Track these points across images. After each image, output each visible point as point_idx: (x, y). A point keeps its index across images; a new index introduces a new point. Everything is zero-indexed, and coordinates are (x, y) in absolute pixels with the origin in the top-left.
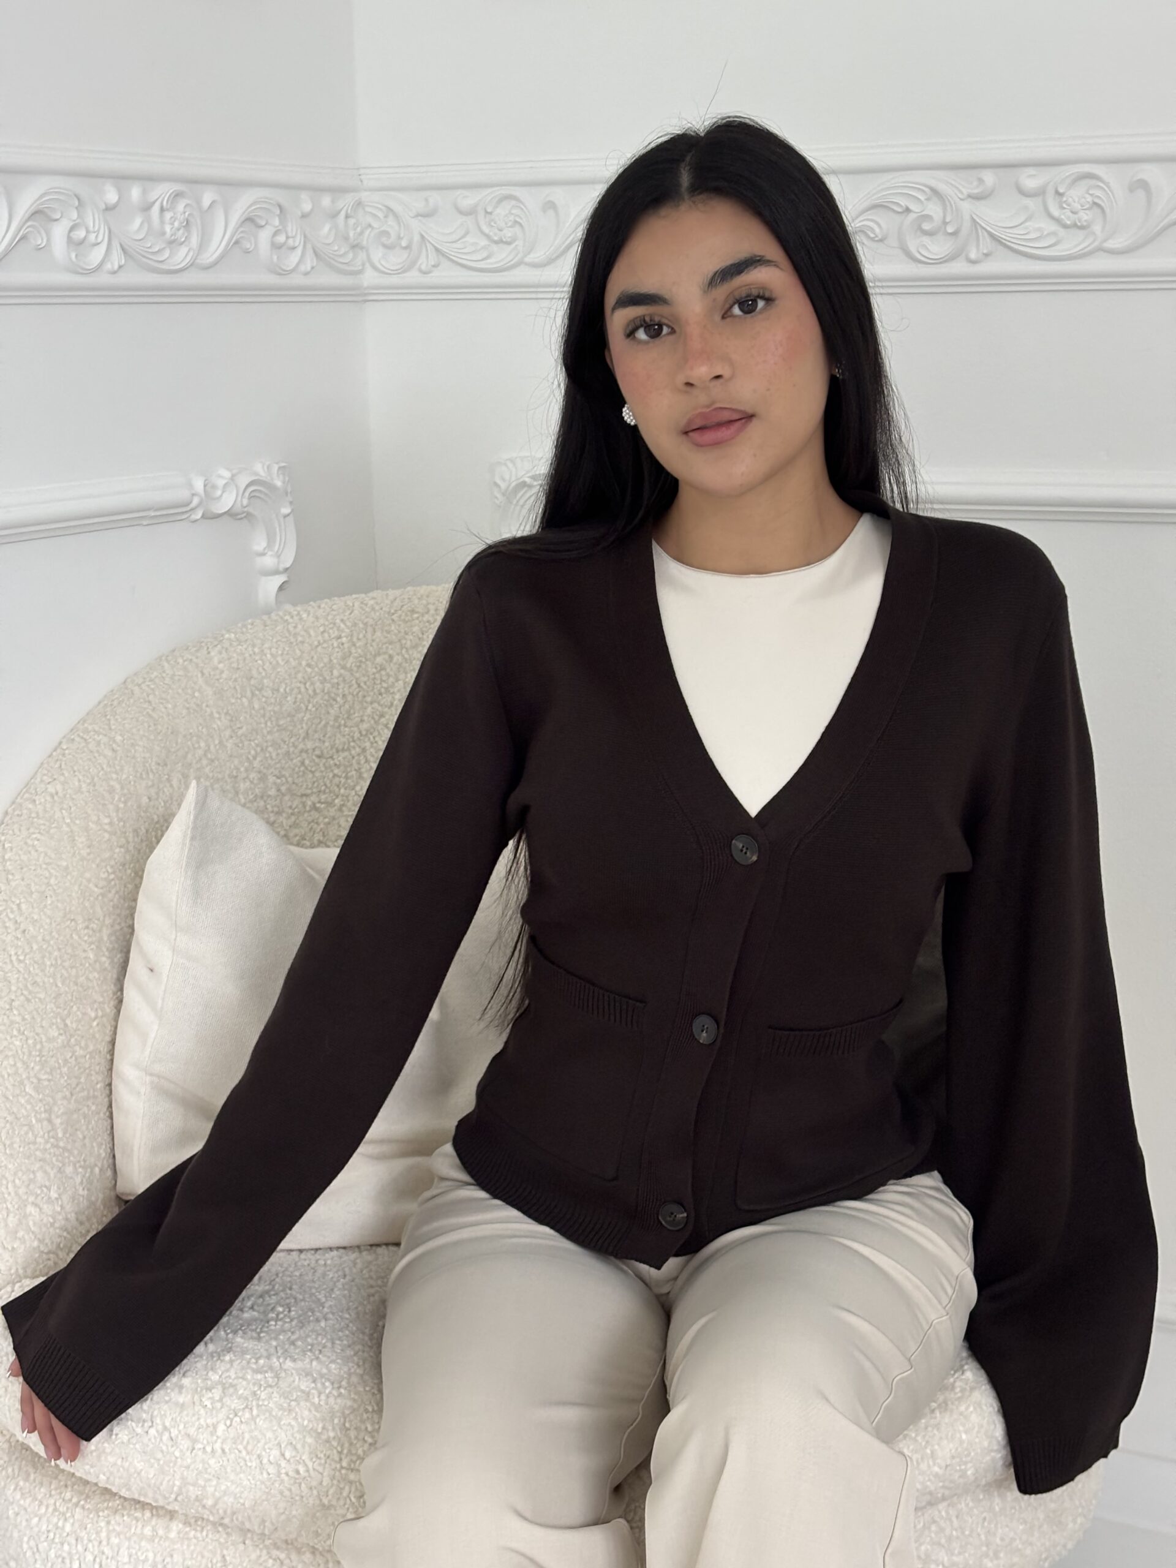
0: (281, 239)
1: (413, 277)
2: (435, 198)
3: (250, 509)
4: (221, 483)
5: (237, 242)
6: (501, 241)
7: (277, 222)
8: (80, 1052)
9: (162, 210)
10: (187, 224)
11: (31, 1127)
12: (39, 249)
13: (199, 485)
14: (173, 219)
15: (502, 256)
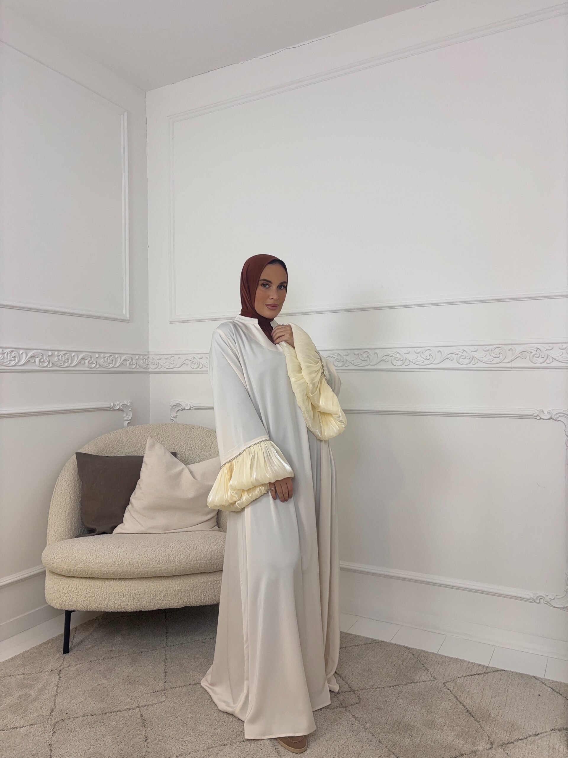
0: (132, 363)
1: (157, 370)
2: (161, 356)
3: (123, 409)
4: (116, 404)
5: (122, 364)
6: (171, 364)
7: (131, 360)
8: (72, 502)
9: (107, 358)
10: (112, 360)
11: (61, 514)
12: (82, 364)
13: (112, 405)
14: (109, 360)
15: (172, 366)
